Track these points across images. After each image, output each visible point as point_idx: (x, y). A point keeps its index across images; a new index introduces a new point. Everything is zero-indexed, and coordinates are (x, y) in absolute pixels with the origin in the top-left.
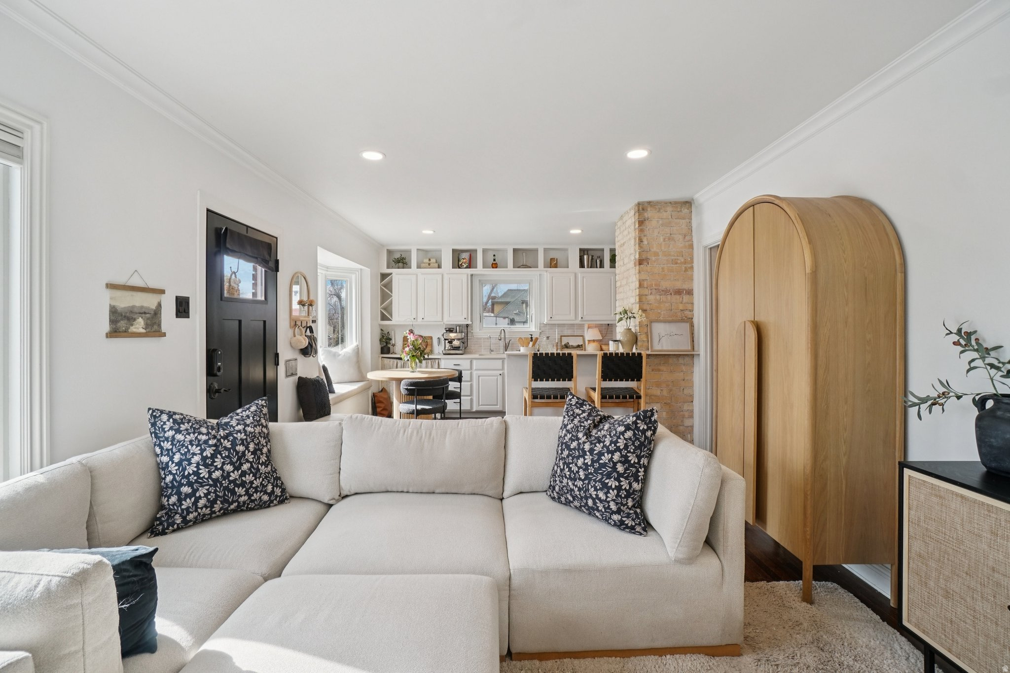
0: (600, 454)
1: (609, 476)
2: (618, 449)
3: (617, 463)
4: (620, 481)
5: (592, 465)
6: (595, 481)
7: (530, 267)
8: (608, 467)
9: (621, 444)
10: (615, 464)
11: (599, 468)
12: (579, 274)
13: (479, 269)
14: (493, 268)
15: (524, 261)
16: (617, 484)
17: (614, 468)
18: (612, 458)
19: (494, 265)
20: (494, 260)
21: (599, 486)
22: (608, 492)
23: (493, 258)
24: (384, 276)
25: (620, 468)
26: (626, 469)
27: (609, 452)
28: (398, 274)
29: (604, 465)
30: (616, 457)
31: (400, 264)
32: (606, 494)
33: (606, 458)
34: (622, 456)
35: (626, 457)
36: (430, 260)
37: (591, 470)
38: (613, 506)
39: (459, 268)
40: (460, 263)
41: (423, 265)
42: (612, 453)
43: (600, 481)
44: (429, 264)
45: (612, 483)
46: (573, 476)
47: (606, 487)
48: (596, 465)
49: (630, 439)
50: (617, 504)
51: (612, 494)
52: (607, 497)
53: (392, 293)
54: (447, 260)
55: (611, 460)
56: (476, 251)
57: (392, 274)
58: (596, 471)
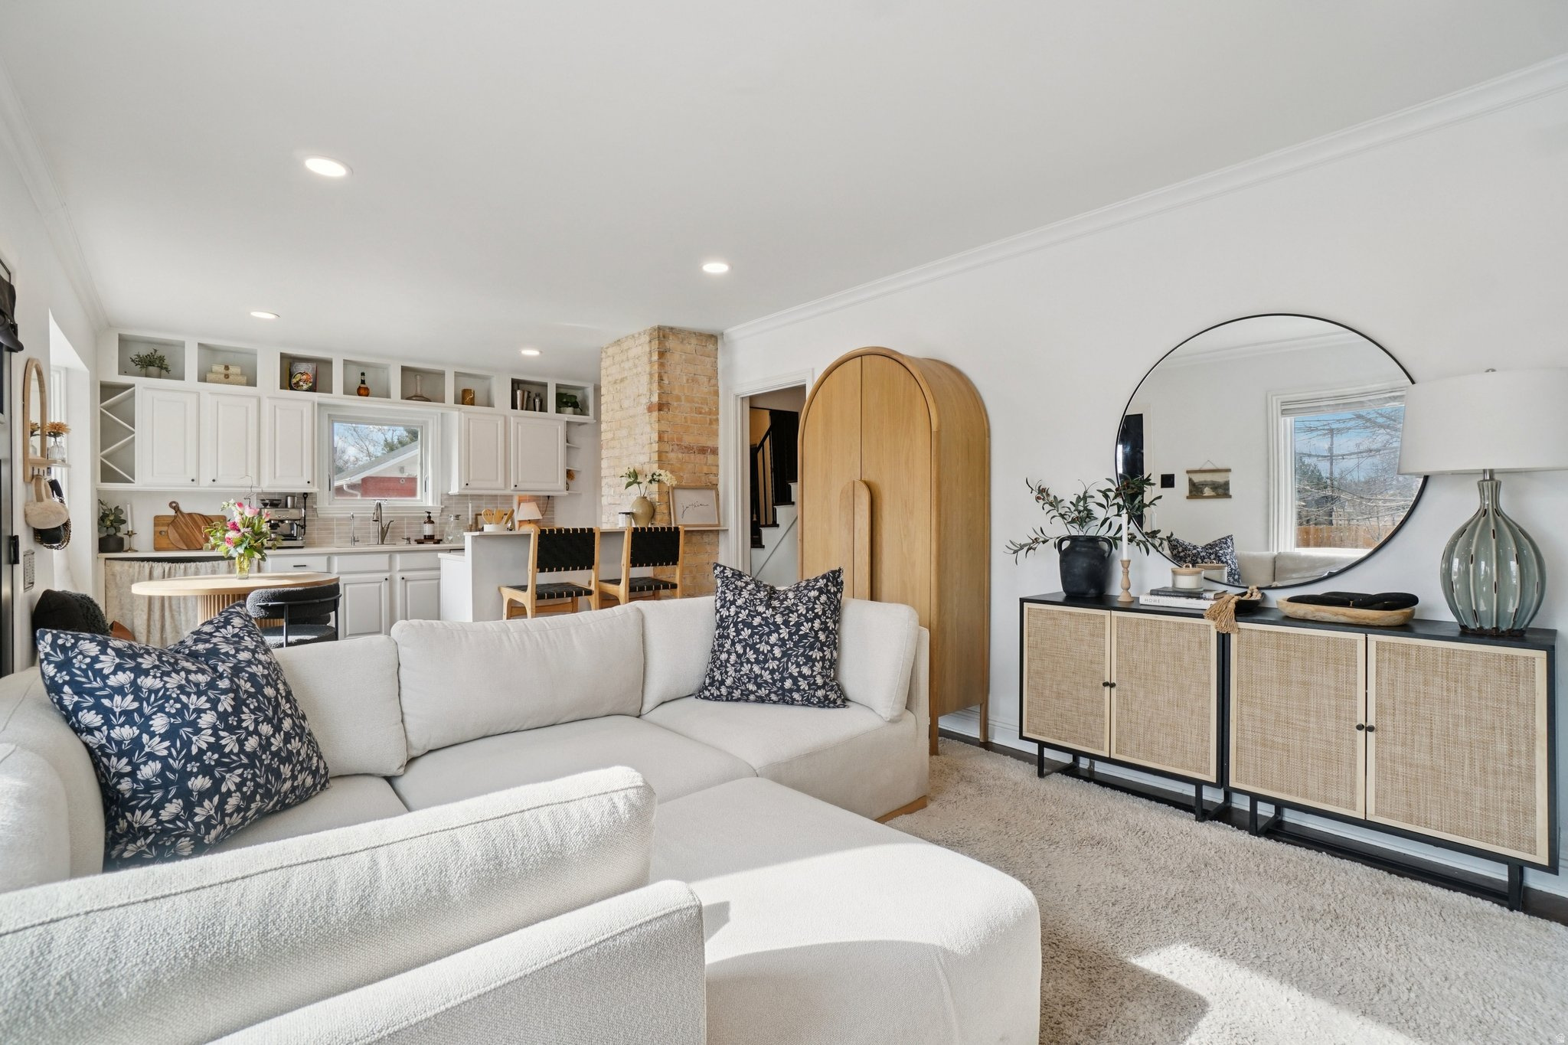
0: (798, 625)
1: (812, 648)
2: (817, 616)
3: (818, 631)
4: (823, 651)
5: (790, 638)
6: (797, 656)
7: (430, 401)
8: (810, 637)
9: (819, 610)
10: (816, 633)
11: (800, 641)
12: (512, 419)
13: (337, 395)
14: (360, 395)
15: (419, 389)
16: (821, 655)
17: (816, 637)
18: (812, 627)
19: (362, 391)
20: (363, 382)
21: (801, 660)
22: (814, 665)
23: (359, 378)
24: (107, 390)
25: (822, 636)
26: (827, 637)
27: (808, 620)
28: (146, 390)
29: (806, 636)
30: (817, 624)
31: (153, 369)
32: (811, 668)
33: (805, 628)
34: (822, 623)
35: (826, 623)
36: (227, 368)
37: (790, 644)
38: (819, 681)
39: (292, 388)
40: (294, 381)
41: (210, 376)
42: (812, 621)
43: (803, 655)
44: (227, 376)
45: (816, 654)
46: (761, 657)
47: (810, 660)
48: (796, 638)
49: (826, 603)
50: (823, 676)
51: (818, 666)
52: (813, 671)
53: (134, 427)
54: (269, 372)
55: (812, 628)
56: (328, 363)
57: (133, 386)
58: (796, 645)
